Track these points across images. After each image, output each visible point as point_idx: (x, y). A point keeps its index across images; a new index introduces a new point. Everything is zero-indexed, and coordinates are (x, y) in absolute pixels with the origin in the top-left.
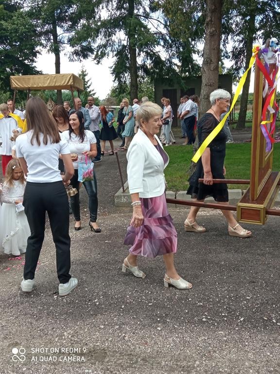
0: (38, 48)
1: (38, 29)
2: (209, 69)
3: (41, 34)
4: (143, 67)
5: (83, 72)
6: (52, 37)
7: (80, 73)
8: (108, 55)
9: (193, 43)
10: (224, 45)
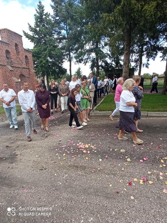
0: (64, 60)
1: (64, 54)
2: (126, 66)
3: (65, 55)
4: (101, 66)
5: (79, 68)
6: (69, 56)
7: (78, 68)
8: (89, 62)
9: (120, 57)
10: (131, 57)
